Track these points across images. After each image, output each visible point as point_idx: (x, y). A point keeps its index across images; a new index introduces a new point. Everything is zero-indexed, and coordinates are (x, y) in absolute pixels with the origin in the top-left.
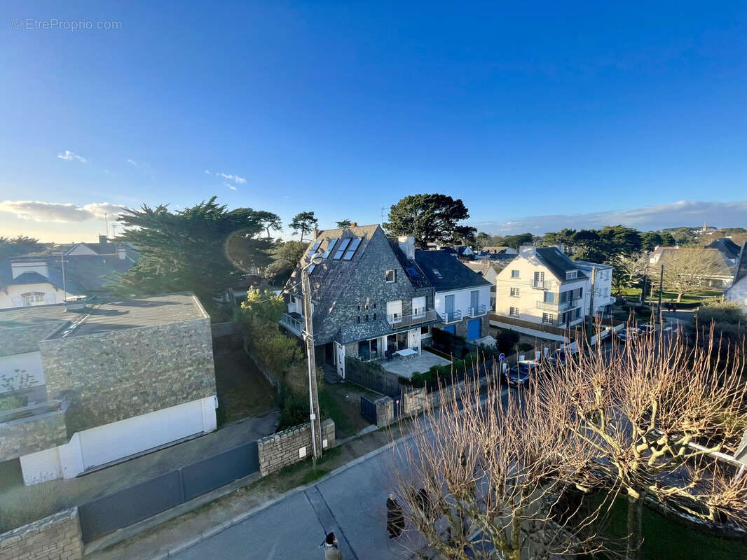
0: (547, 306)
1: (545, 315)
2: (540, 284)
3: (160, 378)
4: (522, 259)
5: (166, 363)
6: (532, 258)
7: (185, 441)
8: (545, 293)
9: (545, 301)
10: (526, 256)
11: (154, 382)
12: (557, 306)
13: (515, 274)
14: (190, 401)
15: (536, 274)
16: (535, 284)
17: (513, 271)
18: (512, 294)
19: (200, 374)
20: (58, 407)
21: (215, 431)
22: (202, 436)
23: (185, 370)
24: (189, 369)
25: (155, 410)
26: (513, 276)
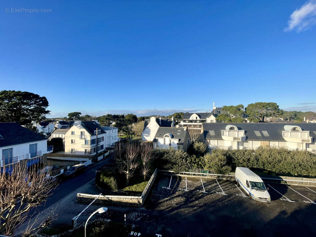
0: (86, 146)
1: (86, 150)
2: (83, 137)
4: (75, 126)
6: (79, 126)
8: (85, 140)
9: (85, 144)
10: (76, 125)
12: (90, 146)
13: (73, 133)
15: (82, 132)
16: (81, 137)
17: (72, 132)
18: (72, 142)
26: (72, 134)
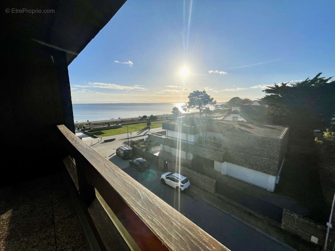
3: (253, 157)
5: (256, 152)
7: (257, 187)
11: (250, 157)
14: (263, 172)
19: (270, 163)
20: (222, 151)
21: (271, 192)
22: (265, 190)
23: (264, 158)
24: (266, 159)
25: (249, 168)
